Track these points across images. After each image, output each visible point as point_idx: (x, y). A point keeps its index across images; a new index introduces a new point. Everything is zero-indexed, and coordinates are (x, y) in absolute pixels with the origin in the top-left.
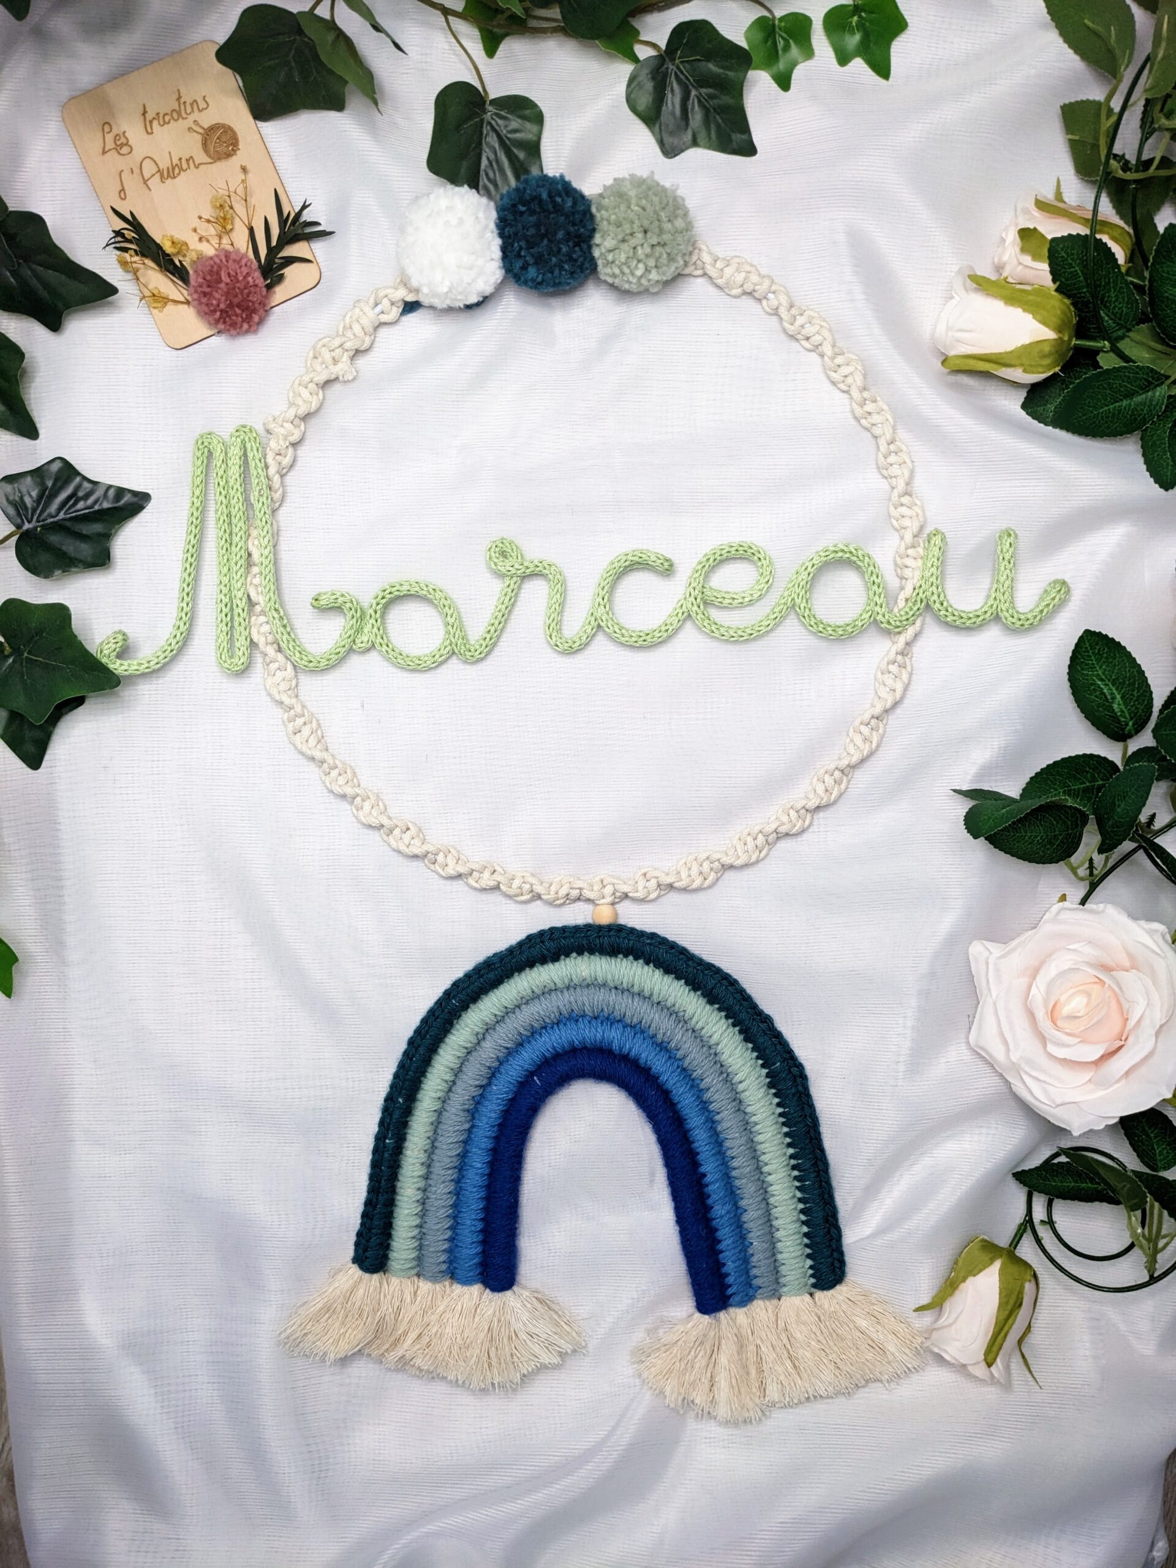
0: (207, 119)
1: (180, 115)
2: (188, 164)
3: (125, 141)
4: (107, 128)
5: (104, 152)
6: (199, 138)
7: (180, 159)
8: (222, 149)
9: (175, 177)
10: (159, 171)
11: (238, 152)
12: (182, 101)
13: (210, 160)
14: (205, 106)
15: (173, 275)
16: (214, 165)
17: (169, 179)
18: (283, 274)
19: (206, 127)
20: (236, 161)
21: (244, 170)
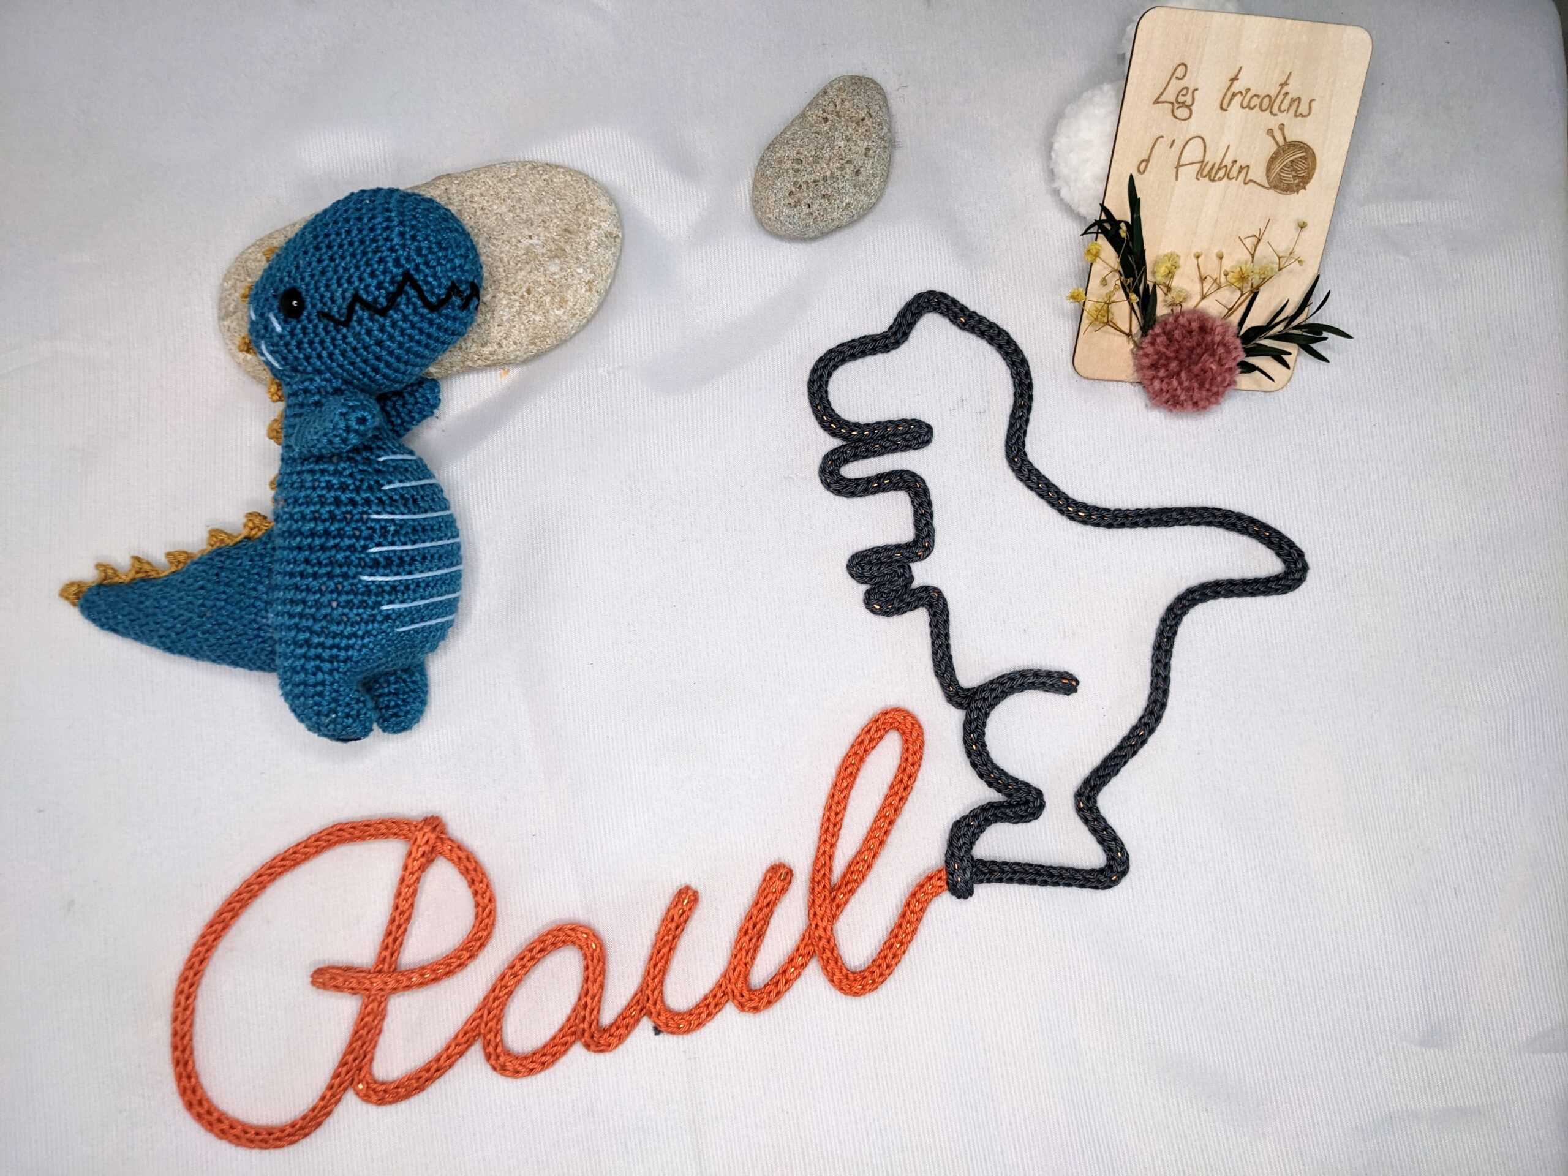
0: (1297, 131)
1: (1271, 106)
2: (1240, 172)
3: (1189, 102)
4: (1180, 72)
5: (1157, 102)
6: (1274, 148)
7: (1235, 162)
8: (1288, 177)
9: (1213, 180)
10: (1202, 162)
12: (1285, 89)
14: (1305, 112)
16: (1266, 191)
17: (1205, 180)
21: (1301, 223)
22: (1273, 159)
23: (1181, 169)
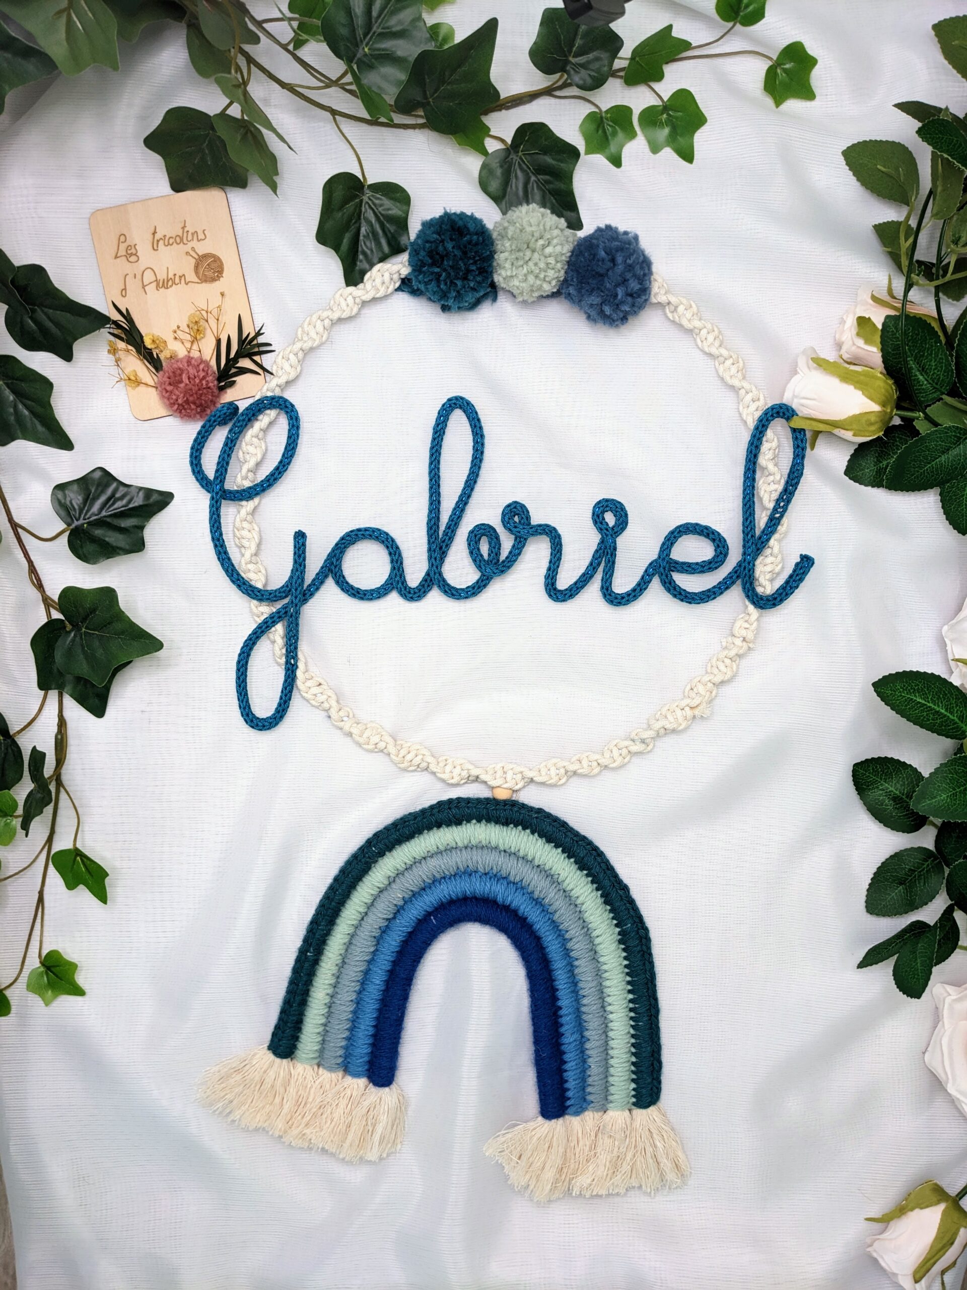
0: (203, 248)
1: (182, 240)
2: (180, 280)
3: (133, 251)
4: (122, 239)
5: (116, 257)
6: (194, 260)
7: (175, 275)
8: (209, 274)
9: (167, 288)
10: (156, 280)
11: (221, 279)
12: (186, 229)
13: (197, 280)
14: (203, 237)
15: (150, 363)
16: (200, 285)
17: (162, 290)
18: (234, 382)
19: (200, 254)
20: (218, 286)
21: (222, 294)
22: (197, 268)
23: (146, 288)
